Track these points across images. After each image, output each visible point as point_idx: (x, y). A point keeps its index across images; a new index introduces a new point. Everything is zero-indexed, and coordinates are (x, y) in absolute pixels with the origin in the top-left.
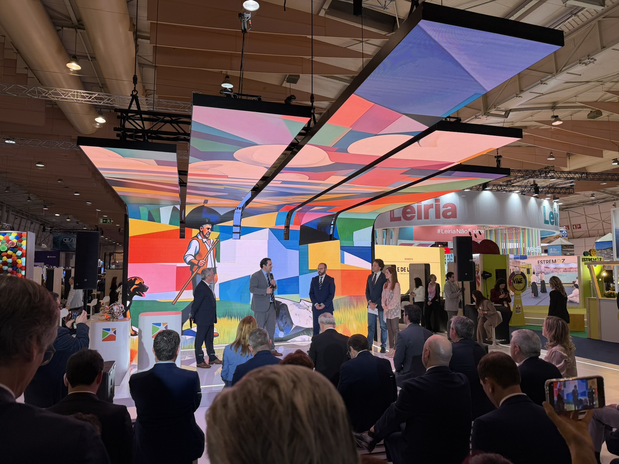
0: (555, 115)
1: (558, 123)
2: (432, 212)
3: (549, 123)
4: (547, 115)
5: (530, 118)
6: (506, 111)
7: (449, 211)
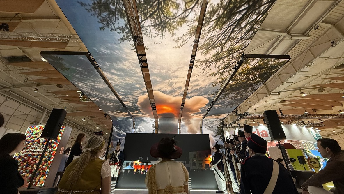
0: (302, 92)
1: (304, 95)
6: (278, 93)
7: (264, 134)
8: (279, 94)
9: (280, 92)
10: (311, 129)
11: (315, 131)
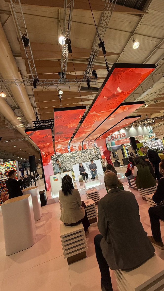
1: (146, 106)
2: (119, 136)
10: (148, 127)
11: (150, 128)
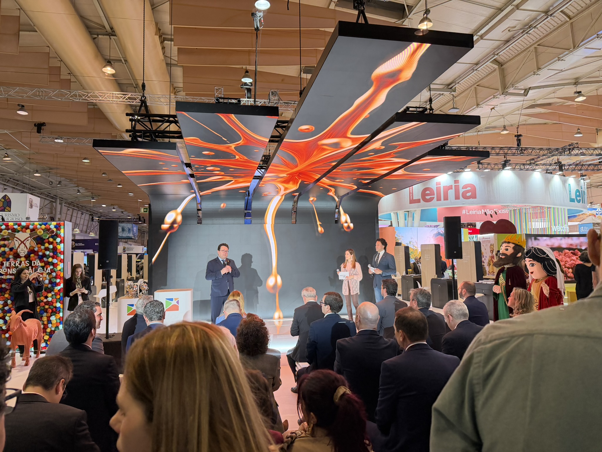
0: (578, 90)
1: (581, 99)
2: (451, 193)
3: (572, 99)
4: (570, 91)
5: (552, 95)
6: (525, 90)
7: (468, 191)
8: (526, 94)
9: (530, 88)
11: (578, 183)
